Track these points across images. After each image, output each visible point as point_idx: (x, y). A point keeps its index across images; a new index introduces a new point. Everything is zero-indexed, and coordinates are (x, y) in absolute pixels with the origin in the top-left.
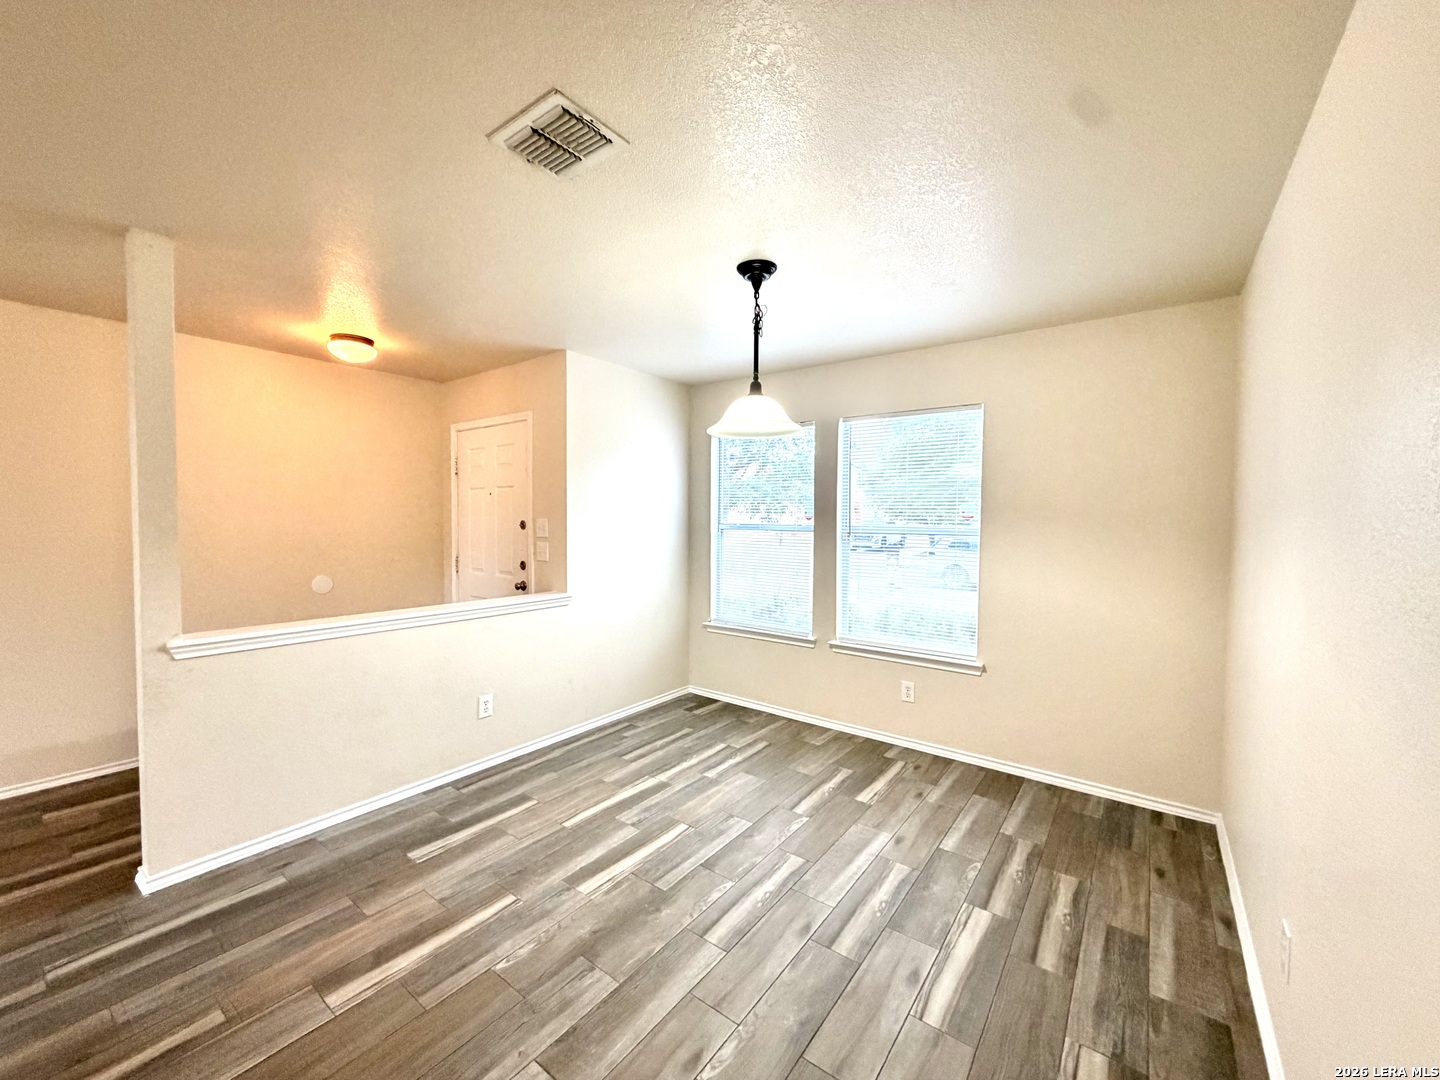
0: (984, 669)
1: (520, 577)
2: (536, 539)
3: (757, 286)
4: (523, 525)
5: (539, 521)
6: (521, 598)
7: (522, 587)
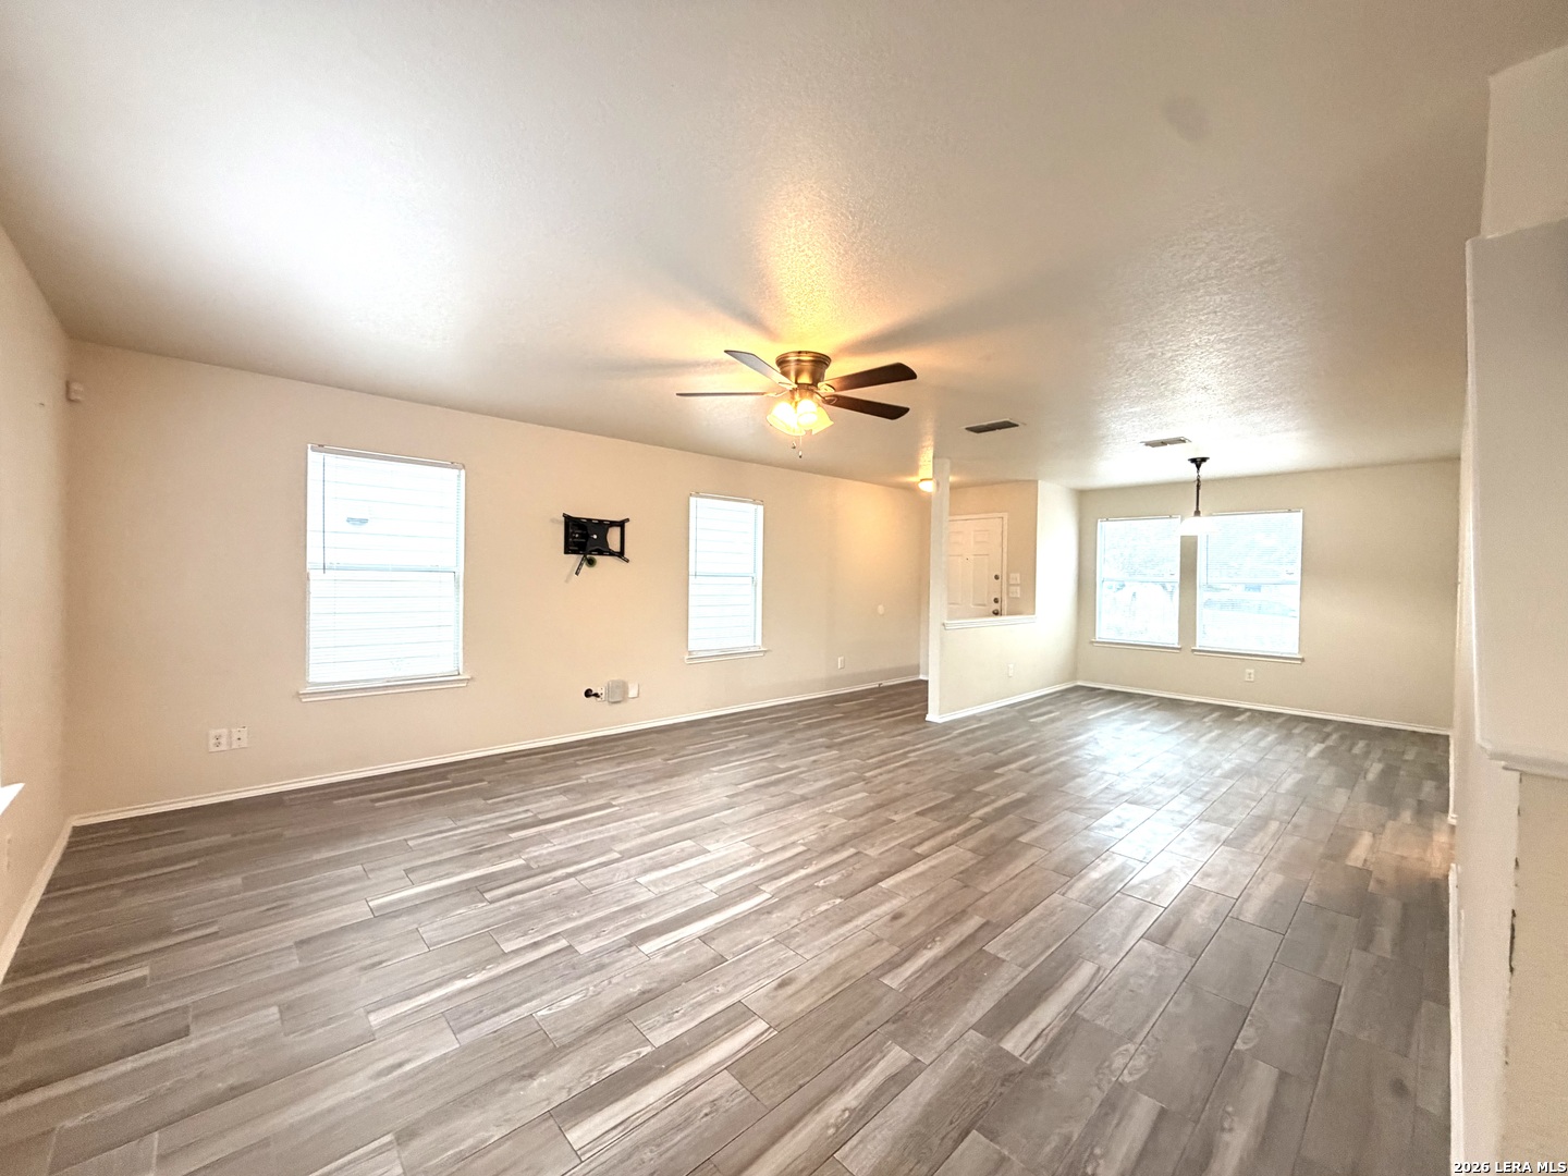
0: (1303, 660)
1: (996, 607)
2: (1009, 585)
3: (1198, 467)
4: (997, 578)
5: (1012, 575)
6: (998, 618)
7: (996, 613)
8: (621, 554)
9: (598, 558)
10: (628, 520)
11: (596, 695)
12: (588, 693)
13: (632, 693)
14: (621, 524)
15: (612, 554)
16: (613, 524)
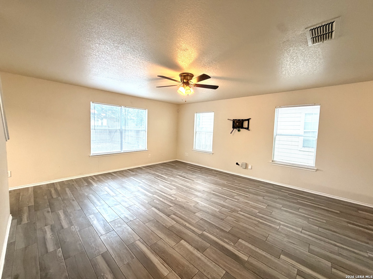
8: (248, 129)
9: (241, 129)
10: (250, 119)
11: (239, 165)
12: (237, 164)
13: (250, 167)
14: (248, 120)
15: (245, 128)
16: (246, 120)
